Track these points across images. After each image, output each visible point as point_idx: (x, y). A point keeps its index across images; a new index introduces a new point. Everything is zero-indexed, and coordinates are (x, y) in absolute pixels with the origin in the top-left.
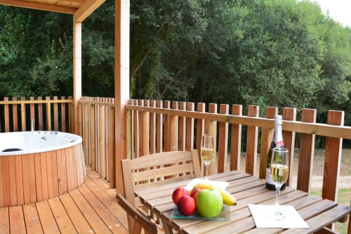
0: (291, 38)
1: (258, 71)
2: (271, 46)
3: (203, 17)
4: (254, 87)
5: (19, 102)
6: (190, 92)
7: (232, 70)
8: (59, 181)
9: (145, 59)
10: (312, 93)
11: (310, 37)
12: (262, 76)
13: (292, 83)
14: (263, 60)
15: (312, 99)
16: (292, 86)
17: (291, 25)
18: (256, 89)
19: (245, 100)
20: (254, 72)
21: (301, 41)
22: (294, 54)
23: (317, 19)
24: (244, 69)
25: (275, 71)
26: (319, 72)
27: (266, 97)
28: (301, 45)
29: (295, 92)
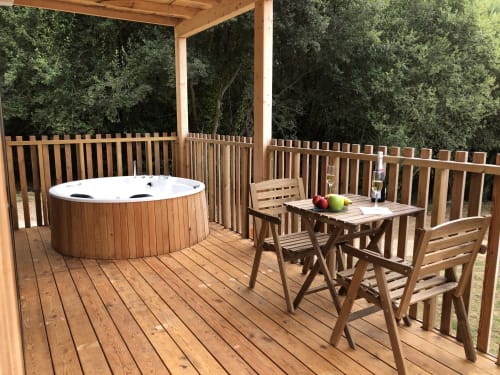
0: (450, 38)
1: (397, 89)
2: (418, 51)
3: (323, 14)
4: (391, 113)
5: (113, 140)
6: (298, 121)
7: (360, 89)
8: (190, 229)
9: (236, 74)
10: (479, 119)
11: (480, 34)
12: (403, 97)
13: (447, 105)
14: (405, 73)
15: (479, 129)
16: (448, 109)
17: (451, 17)
18: (395, 114)
19: (378, 132)
20: (392, 90)
21: (465, 42)
22: (454, 61)
23: (492, 5)
24: (377, 87)
25: (423, 88)
26: (491, 87)
27: (408, 127)
28: (466, 47)
29: (452, 118)
